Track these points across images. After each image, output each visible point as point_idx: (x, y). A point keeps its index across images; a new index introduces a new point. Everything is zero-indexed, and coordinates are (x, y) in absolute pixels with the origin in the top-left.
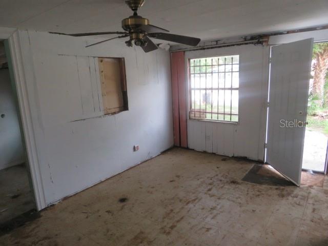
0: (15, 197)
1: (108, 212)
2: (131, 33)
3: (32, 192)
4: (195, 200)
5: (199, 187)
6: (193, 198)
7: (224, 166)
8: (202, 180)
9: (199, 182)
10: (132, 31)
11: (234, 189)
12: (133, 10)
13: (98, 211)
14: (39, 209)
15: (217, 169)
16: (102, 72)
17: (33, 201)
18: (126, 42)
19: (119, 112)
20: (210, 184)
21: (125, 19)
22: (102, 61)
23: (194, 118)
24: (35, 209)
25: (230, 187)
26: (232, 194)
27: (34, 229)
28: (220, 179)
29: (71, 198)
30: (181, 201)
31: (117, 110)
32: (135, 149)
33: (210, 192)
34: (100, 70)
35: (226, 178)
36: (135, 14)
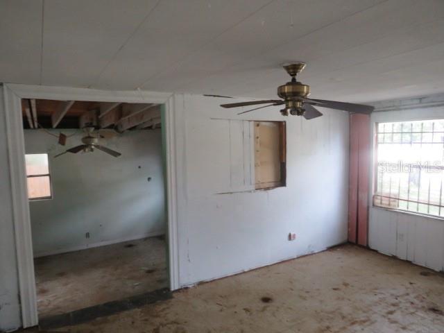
0: (149, 272)
1: (247, 310)
2: (287, 101)
3: (167, 269)
4: (364, 322)
5: (376, 305)
6: (363, 319)
7: (422, 283)
8: (381, 296)
9: (376, 298)
10: (289, 99)
11: (433, 320)
12: (292, 75)
13: (235, 306)
14: (172, 289)
15: (409, 286)
16: (258, 138)
17: (167, 280)
18: (281, 111)
19: (273, 188)
20: (394, 305)
21: (281, 87)
22: (258, 125)
23: (380, 205)
24: (168, 289)
25: (426, 316)
26: (429, 327)
27: (164, 309)
28: (412, 301)
29: (207, 284)
30: (343, 317)
31: (272, 185)
32: (290, 237)
33: (390, 316)
34: (255, 135)
35: (422, 301)
36: (294, 80)
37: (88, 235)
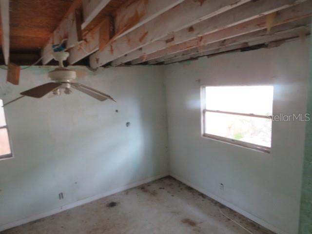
37: (61, 196)
